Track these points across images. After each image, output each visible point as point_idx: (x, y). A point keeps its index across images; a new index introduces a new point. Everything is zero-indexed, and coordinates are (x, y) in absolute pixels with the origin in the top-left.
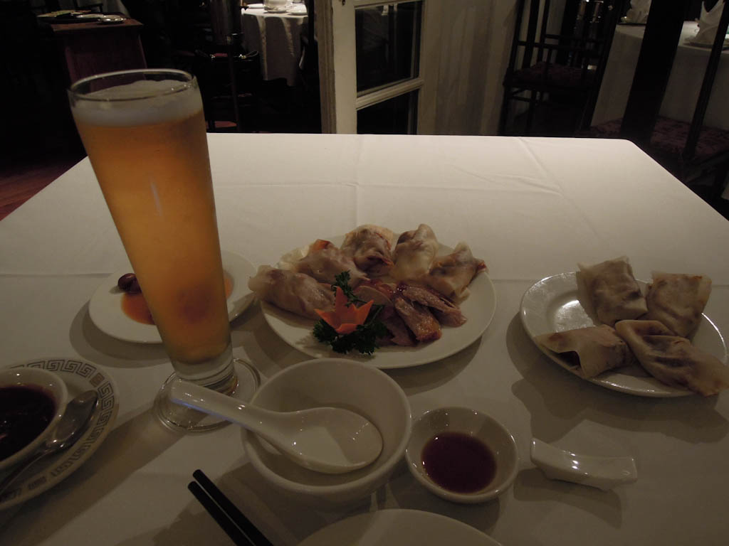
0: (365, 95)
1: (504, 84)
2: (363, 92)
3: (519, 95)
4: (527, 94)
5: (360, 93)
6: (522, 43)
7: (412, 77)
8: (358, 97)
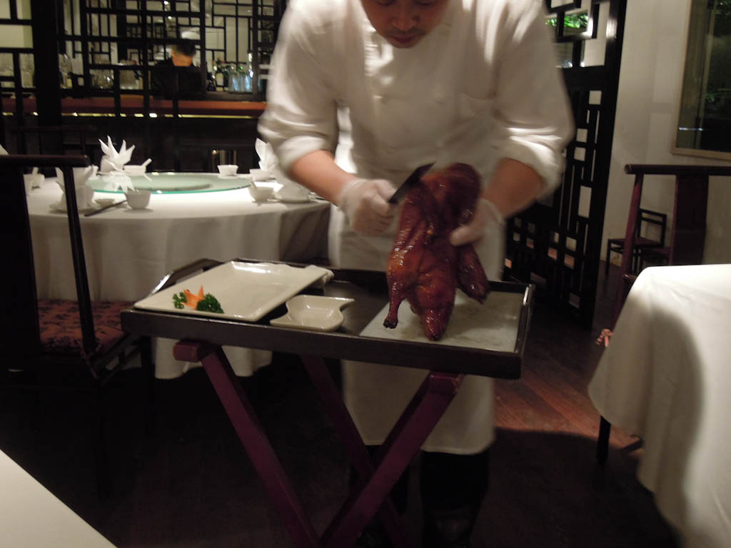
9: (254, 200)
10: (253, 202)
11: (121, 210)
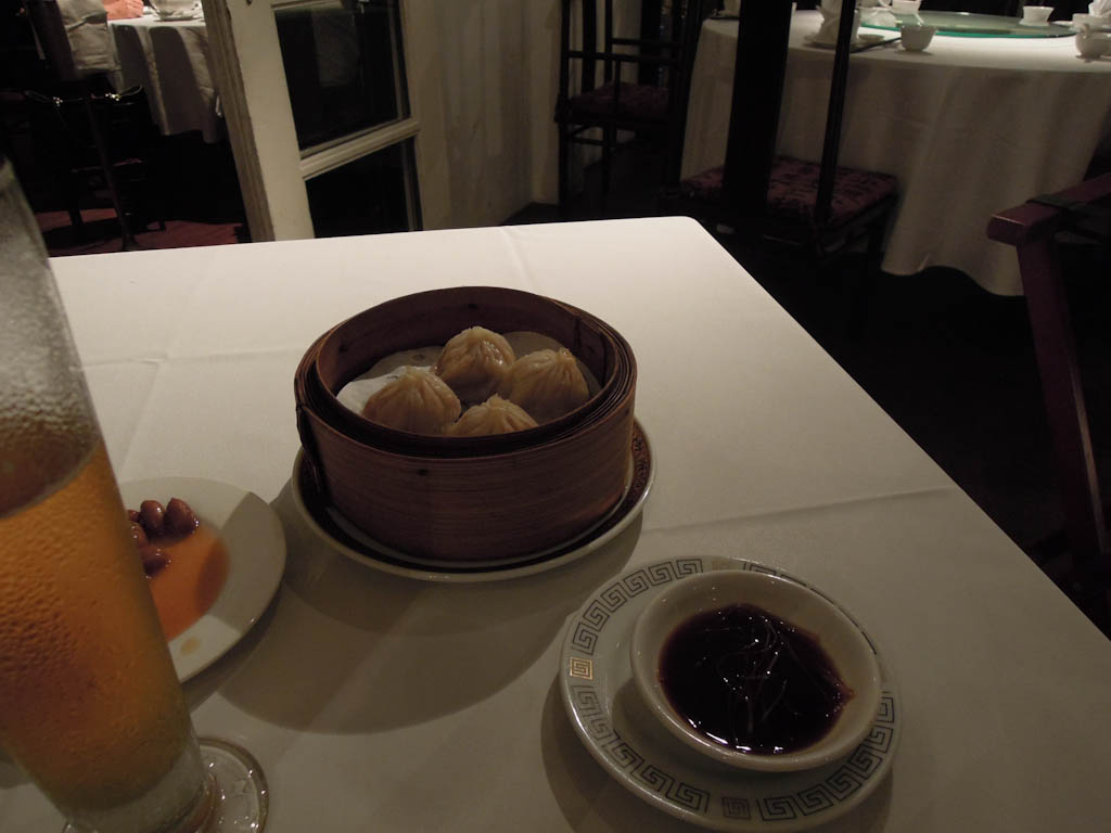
0: (314, 154)
1: (556, 120)
2: (312, 149)
4: (595, 133)
5: (307, 151)
6: (576, 55)
7: (400, 117)
8: (303, 158)
11: (891, 50)
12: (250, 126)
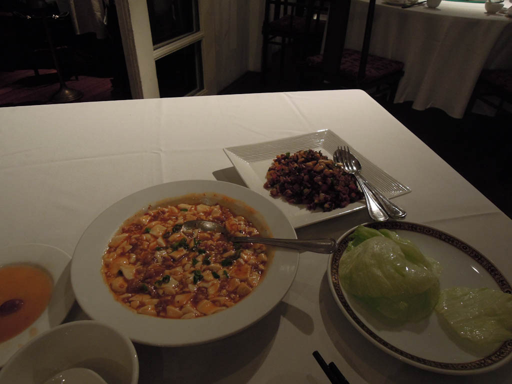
0: (160, 47)
1: (263, 32)
2: (159, 45)
3: (273, 40)
4: (278, 39)
5: (156, 46)
6: (273, 2)
7: (195, 30)
8: (154, 50)
9: (486, 11)
10: (485, 13)
11: (422, 7)
12: (133, 35)
